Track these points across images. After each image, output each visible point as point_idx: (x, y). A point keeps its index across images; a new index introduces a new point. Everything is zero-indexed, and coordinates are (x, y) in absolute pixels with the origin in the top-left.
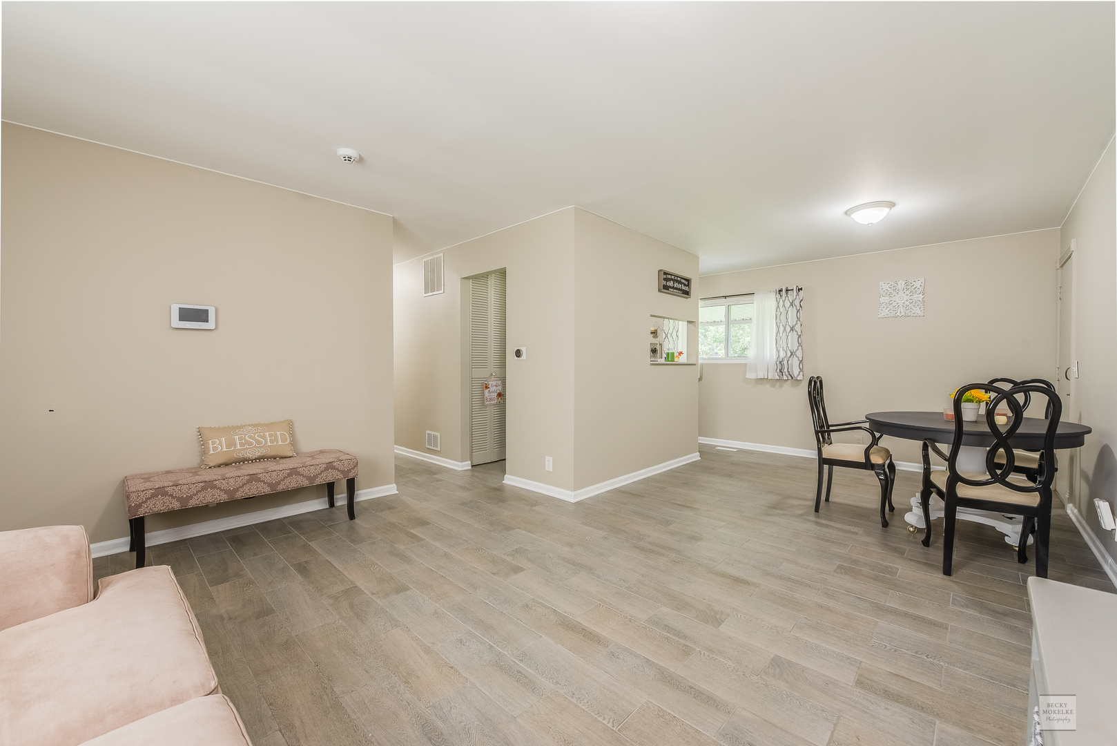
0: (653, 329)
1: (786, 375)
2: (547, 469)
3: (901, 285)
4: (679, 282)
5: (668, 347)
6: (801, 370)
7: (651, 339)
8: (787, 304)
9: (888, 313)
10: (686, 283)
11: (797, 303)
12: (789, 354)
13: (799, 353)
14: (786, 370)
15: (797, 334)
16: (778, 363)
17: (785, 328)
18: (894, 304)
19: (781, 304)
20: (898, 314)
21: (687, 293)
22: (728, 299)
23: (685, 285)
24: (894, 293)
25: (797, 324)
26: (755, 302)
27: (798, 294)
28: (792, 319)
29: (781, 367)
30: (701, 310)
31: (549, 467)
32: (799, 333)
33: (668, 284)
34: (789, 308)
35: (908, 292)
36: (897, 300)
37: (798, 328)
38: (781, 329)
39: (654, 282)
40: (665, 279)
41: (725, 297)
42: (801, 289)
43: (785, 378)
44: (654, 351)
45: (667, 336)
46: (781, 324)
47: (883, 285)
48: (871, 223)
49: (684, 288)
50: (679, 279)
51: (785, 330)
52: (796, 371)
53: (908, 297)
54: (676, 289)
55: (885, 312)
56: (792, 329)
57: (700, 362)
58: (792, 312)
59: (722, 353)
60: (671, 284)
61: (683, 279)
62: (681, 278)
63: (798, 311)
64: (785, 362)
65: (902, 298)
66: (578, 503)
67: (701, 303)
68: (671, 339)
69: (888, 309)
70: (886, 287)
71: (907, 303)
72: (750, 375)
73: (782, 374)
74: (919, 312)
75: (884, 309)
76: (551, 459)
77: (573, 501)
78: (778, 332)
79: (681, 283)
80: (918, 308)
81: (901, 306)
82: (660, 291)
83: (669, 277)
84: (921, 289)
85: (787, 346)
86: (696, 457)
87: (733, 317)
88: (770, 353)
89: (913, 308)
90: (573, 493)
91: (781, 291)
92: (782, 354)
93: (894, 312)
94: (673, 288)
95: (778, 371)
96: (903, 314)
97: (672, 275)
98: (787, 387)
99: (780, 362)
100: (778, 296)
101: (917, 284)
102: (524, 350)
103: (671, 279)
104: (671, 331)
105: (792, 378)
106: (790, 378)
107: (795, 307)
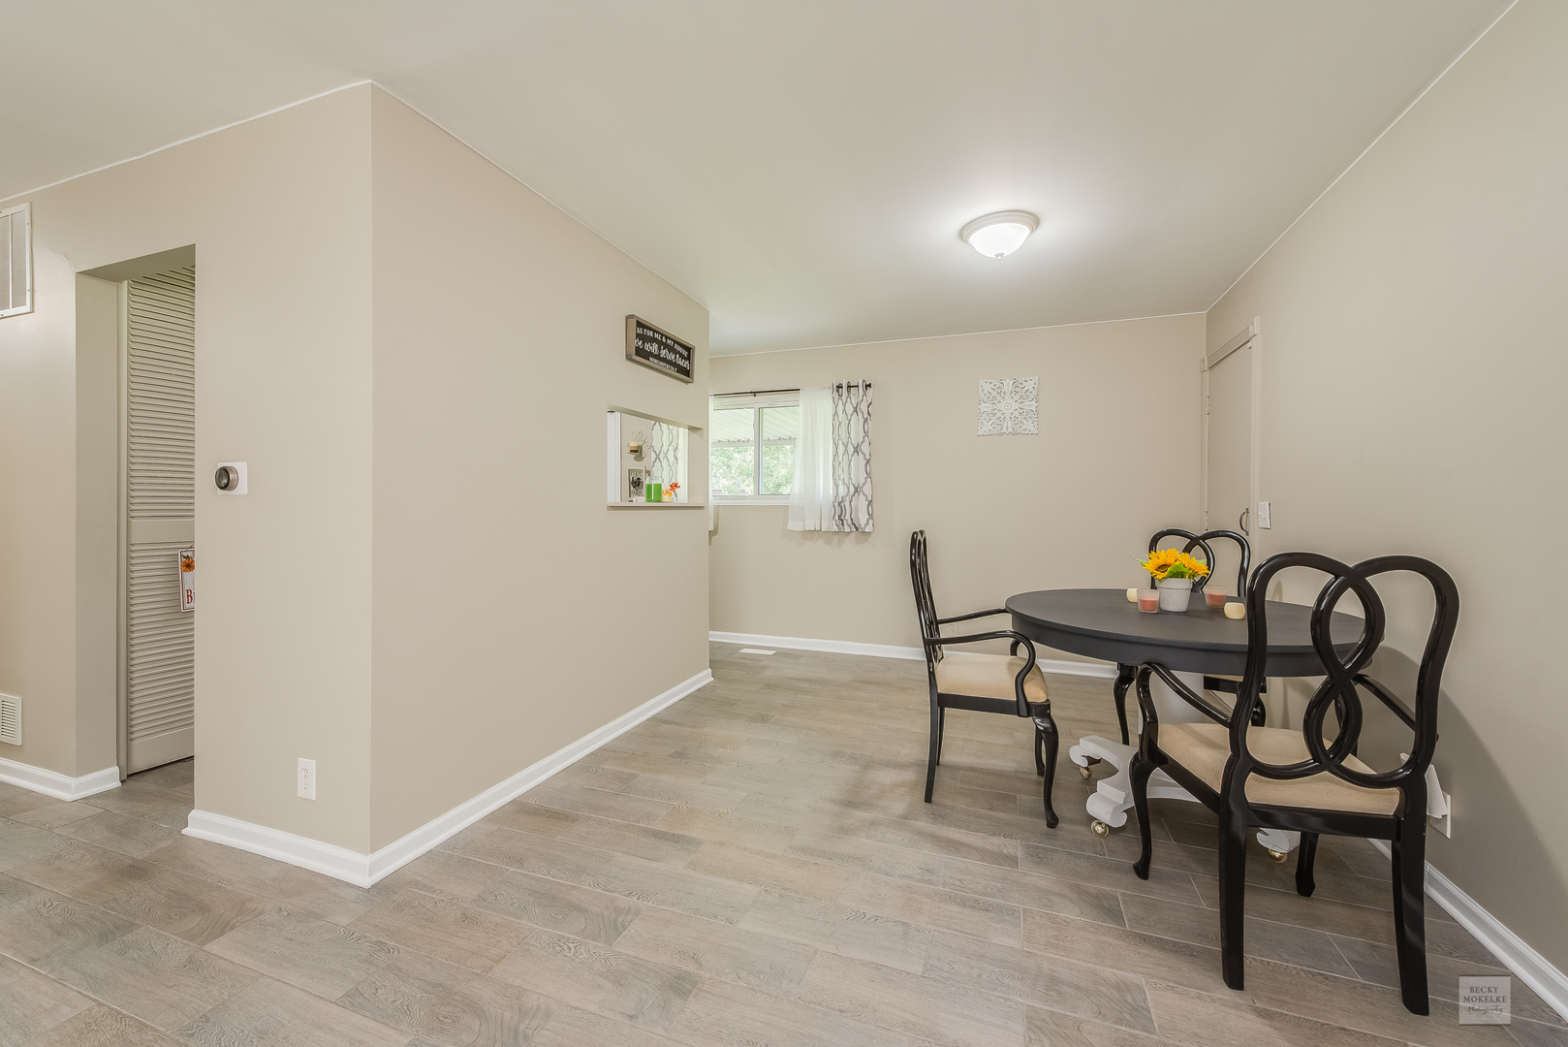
0: (634, 444)
1: (849, 525)
2: (301, 793)
3: (1008, 386)
4: (671, 349)
5: (661, 476)
6: (871, 516)
7: (632, 463)
8: (850, 409)
9: (991, 428)
10: (685, 353)
11: (864, 407)
12: (852, 490)
13: (867, 489)
14: (848, 517)
15: (865, 458)
16: (836, 504)
17: (846, 447)
18: (999, 415)
19: (840, 407)
20: (1004, 430)
21: (687, 373)
22: (758, 396)
23: (681, 356)
24: (999, 398)
25: (863, 441)
26: (801, 404)
27: (865, 394)
28: (856, 434)
29: (840, 511)
30: (712, 414)
31: (307, 786)
32: (868, 457)
33: (647, 346)
34: (852, 415)
35: (1016, 397)
36: (1003, 409)
37: (865, 448)
38: (841, 449)
39: (617, 340)
40: (638, 336)
41: (755, 393)
42: (870, 385)
43: (847, 529)
44: (636, 483)
45: (658, 457)
46: (840, 442)
47: (984, 385)
48: (1002, 255)
49: (680, 362)
50: (669, 342)
51: (846, 450)
52: (863, 518)
53: (1018, 405)
54: (664, 360)
55: (986, 427)
56: (856, 450)
57: (712, 501)
58: (856, 424)
59: (750, 490)
60: (654, 348)
61: (679, 344)
62: (675, 342)
63: (866, 420)
64: (847, 504)
65: (1009, 406)
66: (382, 888)
67: (712, 403)
68: (664, 462)
69: (991, 422)
70: (987, 388)
71: (1016, 414)
72: (794, 525)
73: (845, 524)
74: (1032, 428)
75: (985, 422)
76: (312, 764)
77: (366, 881)
78: (836, 454)
79: (676, 352)
80: (1030, 421)
81: (1008, 418)
82: (629, 358)
83: (651, 334)
84: (1034, 393)
85: (850, 478)
86: (704, 678)
87: (766, 434)
88: (825, 488)
89: (1024, 421)
90: (366, 860)
91: (839, 387)
92: (842, 491)
93: (999, 428)
94: (658, 357)
95: (837, 518)
96: (1010, 430)
97: (654, 331)
98: (849, 543)
99: (839, 504)
100: (836, 394)
101: (1029, 386)
102: (242, 470)
103: (653, 340)
104: (664, 449)
105: (857, 529)
106: (854, 529)
107: (860, 414)
